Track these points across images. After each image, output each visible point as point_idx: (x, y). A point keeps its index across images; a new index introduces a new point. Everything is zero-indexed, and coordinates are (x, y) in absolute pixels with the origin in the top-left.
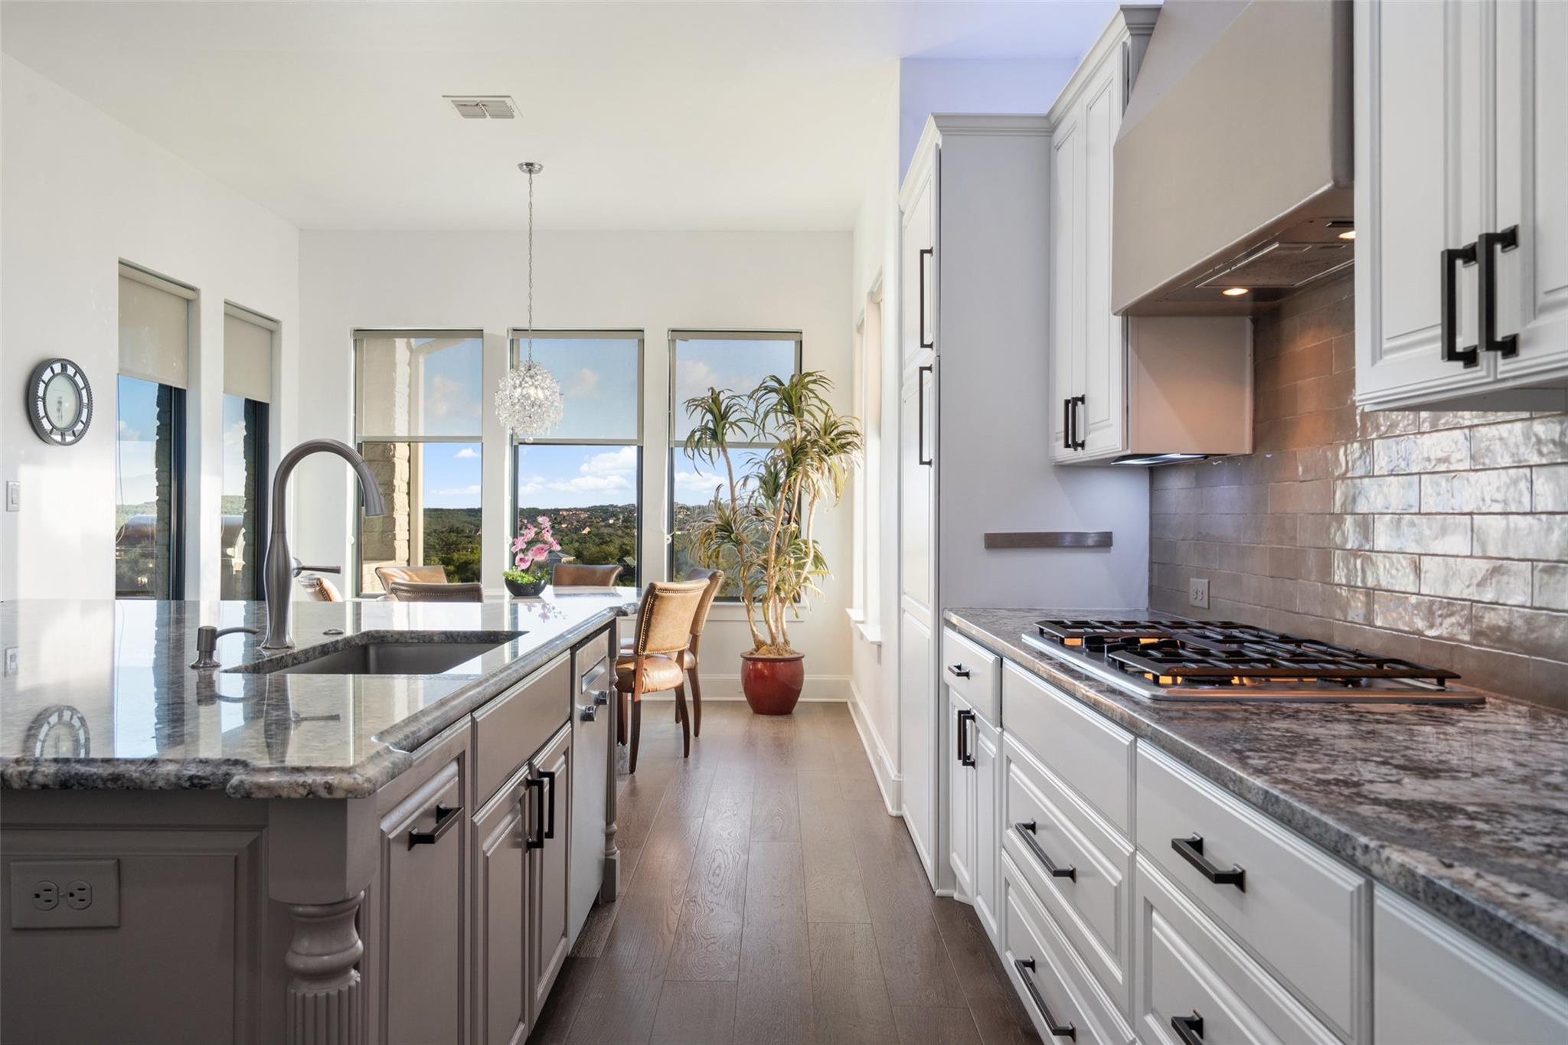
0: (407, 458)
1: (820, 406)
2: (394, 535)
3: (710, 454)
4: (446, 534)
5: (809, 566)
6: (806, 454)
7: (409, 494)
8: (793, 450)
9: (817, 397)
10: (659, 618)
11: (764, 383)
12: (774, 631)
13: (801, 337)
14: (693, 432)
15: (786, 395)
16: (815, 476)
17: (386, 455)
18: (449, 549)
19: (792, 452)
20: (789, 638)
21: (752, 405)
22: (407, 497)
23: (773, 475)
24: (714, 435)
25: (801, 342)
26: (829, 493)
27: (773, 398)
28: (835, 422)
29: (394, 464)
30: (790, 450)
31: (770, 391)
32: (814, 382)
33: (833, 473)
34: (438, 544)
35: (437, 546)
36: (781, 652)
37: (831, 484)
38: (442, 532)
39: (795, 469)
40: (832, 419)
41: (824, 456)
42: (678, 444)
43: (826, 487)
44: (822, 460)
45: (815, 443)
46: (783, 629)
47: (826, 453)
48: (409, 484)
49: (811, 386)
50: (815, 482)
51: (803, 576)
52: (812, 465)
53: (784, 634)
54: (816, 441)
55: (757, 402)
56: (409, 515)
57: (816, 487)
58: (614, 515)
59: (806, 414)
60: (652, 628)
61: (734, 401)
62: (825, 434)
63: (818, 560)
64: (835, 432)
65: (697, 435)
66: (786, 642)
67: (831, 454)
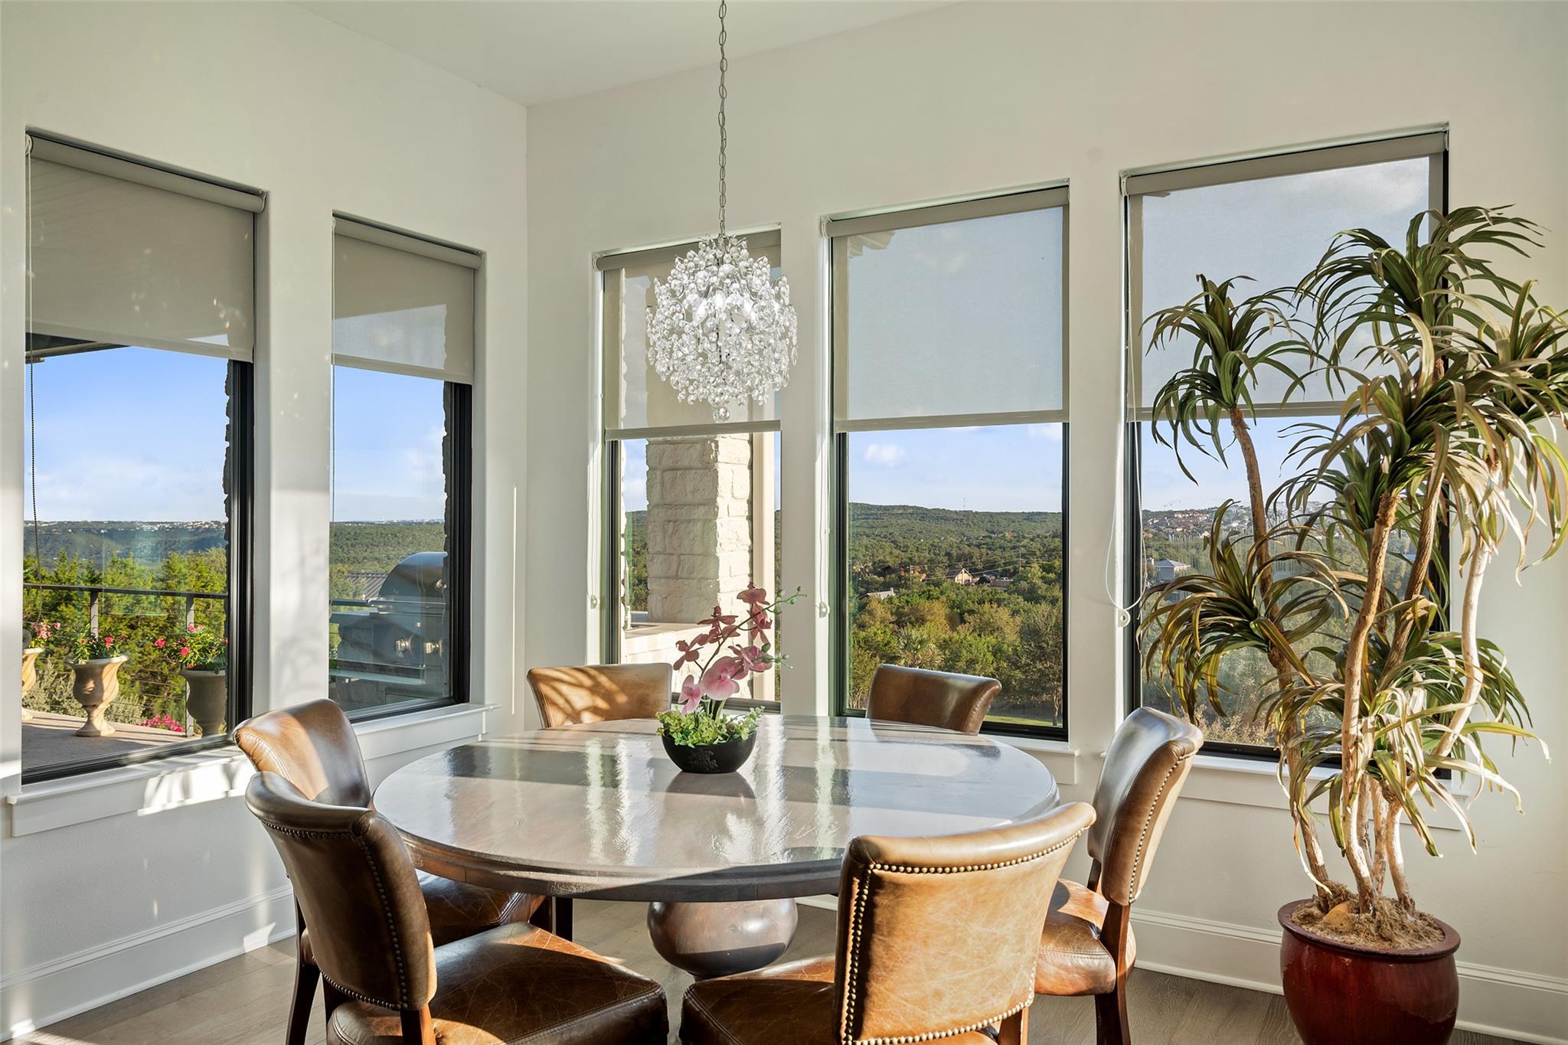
0: (747, 462)
1: (1501, 298)
2: (718, 584)
3: (1214, 434)
4: (1049, 539)
5: (1471, 708)
6: (1450, 416)
7: (750, 518)
8: (1408, 407)
9: (1488, 274)
10: (898, 943)
11: (1331, 252)
12: (1365, 872)
13: (1446, 143)
14: (1172, 386)
15: (1397, 273)
16: (1476, 476)
17: (706, 459)
18: (1050, 555)
19: (1406, 416)
20: (1411, 893)
21: (1308, 310)
22: (746, 523)
23: (1369, 475)
24: (1212, 388)
25: (1446, 154)
26: (1528, 523)
27: (1368, 289)
28: (1546, 327)
29: (716, 471)
30: (1396, 408)
31: (1356, 273)
32: (1476, 237)
33: (1542, 465)
34: (1039, 550)
35: (1038, 553)
36: (1387, 931)
37: (1537, 499)
38: (1046, 537)
39: (1416, 461)
40: (1535, 321)
41: (1509, 417)
42: (1141, 413)
43: (1520, 507)
44: (1505, 431)
45: (1478, 384)
46: (1393, 868)
47: (1519, 410)
48: (750, 502)
49: (1470, 250)
50: (1480, 495)
51: (1452, 740)
52: (1473, 448)
53: (1397, 881)
54: (1483, 376)
55: (1323, 302)
56: (751, 551)
57: (1485, 509)
58: (1238, 518)
59: (1459, 322)
60: (876, 972)
61: (1260, 306)
62: (1516, 355)
63: (1498, 689)
64: (1548, 353)
65: (1182, 391)
66: (1403, 902)
67: (1537, 415)
